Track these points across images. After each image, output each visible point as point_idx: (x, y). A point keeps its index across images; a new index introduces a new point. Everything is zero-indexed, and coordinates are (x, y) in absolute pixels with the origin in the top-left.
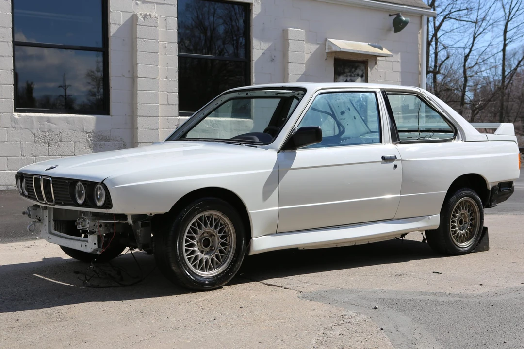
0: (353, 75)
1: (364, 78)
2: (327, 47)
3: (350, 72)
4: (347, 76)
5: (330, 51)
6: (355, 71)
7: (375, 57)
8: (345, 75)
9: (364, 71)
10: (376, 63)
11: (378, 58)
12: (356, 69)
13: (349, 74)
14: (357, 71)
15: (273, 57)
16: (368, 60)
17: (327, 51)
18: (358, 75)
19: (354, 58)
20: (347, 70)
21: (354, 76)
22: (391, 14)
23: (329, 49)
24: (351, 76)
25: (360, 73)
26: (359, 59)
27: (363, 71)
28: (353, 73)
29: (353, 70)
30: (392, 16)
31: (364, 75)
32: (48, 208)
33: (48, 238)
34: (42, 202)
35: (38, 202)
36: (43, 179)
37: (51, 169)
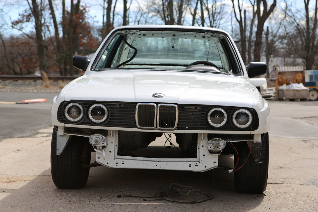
32: (114, 135)
33: (116, 163)
34: (145, 127)
35: (137, 129)
36: (161, 106)
37: (159, 97)
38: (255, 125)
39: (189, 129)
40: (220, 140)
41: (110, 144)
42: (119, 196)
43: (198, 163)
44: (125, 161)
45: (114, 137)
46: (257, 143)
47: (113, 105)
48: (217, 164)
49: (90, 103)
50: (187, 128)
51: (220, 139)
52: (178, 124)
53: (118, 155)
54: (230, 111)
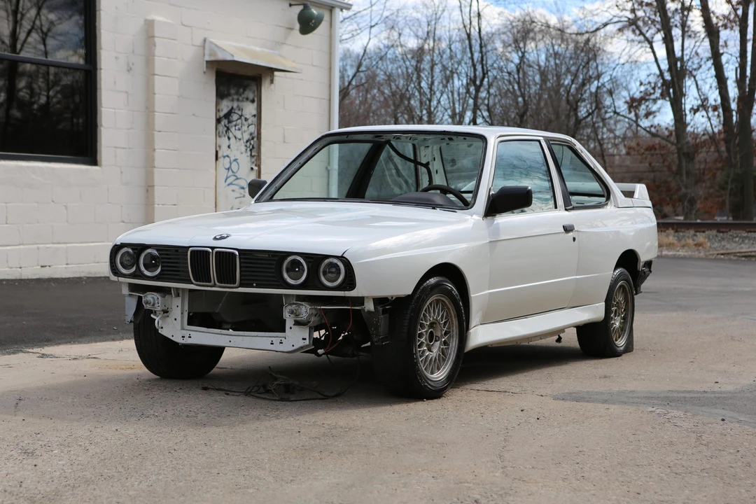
0: (241, 98)
1: (255, 104)
2: (207, 52)
3: (237, 93)
4: (233, 100)
5: (213, 58)
6: (243, 93)
7: (271, 71)
8: (231, 98)
9: (256, 93)
10: (272, 82)
11: (276, 73)
12: (244, 90)
13: (236, 97)
14: (246, 93)
15: (131, 65)
16: (261, 75)
17: (207, 58)
18: (247, 99)
19: (242, 72)
20: (233, 91)
21: (243, 101)
22: (293, 3)
23: (210, 55)
24: (238, 100)
25: (251, 96)
26: (250, 73)
27: (254, 92)
28: (240, 95)
29: (241, 90)
30: (293, 7)
31: (256, 99)
32: (181, 295)
33: (183, 337)
34: (204, 284)
35: (192, 285)
36: (217, 252)
37: (222, 238)
38: (350, 282)
39: (257, 286)
40: (302, 305)
41: (174, 307)
42: (205, 389)
43: (283, 339)
44: (192, 333)
45: (180, 298)
46: (369, 312)
47: (167, 250)
48: (307, 342)
49: (139, 248)
50: (255, 285)
51: (303, 303)
52: (241, 280)
53: (188, 324)
54: (310, 260)
